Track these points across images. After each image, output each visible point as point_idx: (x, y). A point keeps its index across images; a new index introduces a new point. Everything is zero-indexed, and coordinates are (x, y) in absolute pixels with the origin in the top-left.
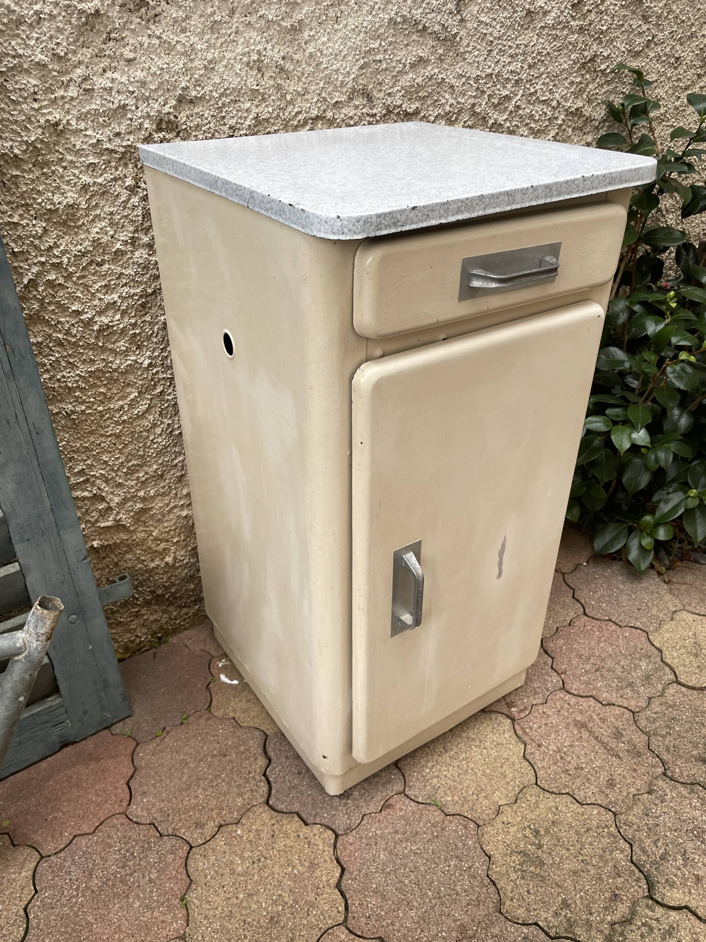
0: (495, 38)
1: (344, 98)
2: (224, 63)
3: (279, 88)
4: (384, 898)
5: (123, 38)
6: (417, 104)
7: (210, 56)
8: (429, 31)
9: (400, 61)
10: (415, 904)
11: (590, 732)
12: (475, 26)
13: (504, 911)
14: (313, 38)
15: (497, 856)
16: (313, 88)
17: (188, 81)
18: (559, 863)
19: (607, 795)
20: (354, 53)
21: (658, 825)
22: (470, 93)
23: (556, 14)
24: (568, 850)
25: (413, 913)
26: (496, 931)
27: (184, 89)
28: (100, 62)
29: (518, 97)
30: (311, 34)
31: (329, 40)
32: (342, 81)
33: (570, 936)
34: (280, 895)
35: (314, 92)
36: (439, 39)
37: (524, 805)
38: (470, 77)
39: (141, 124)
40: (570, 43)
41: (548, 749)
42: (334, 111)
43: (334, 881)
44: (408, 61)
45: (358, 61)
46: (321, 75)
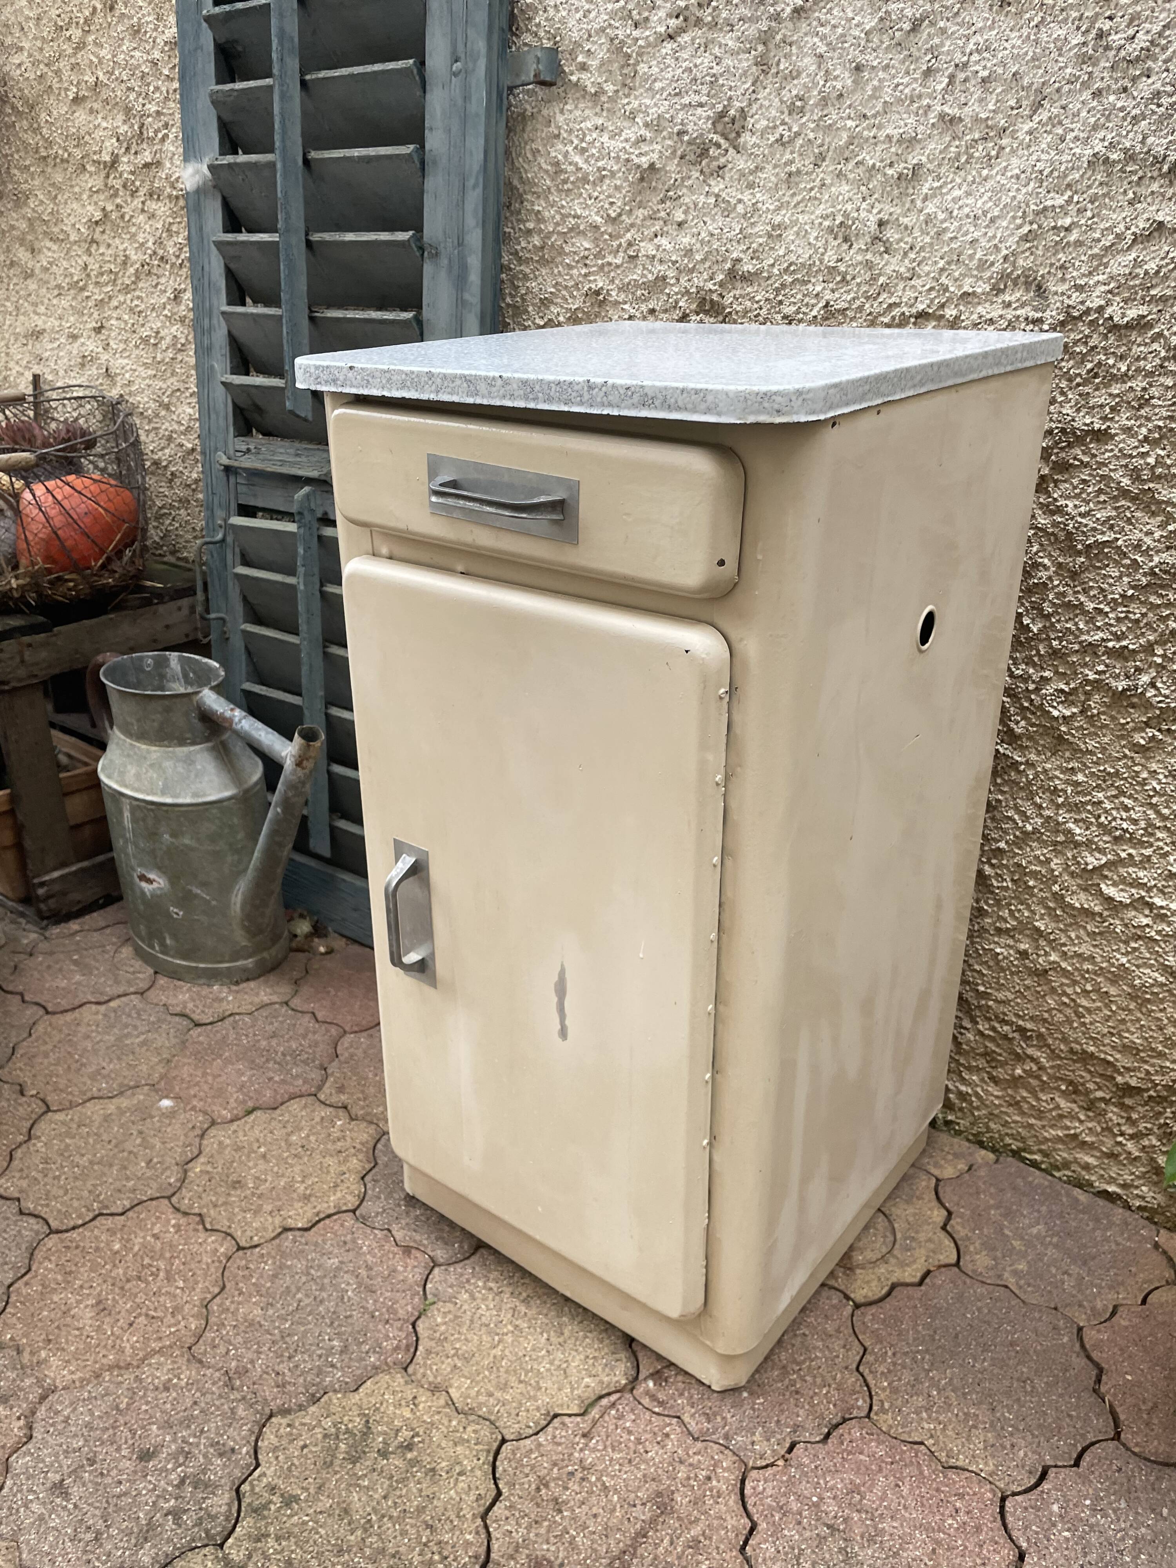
1: (982, 288)
3: (869, 265)
4: (274, 1277)
5: (680, 197)
6: (1143, 310)
7: (778, 219)
9: (1109, 229)
11: (653, 1521)
14: (938, 192)
15: (356, 1399)
16: (927, 268)
17: (744, 252)
18: (359, 1486)
19: (512, 1557)
20: (1012, 214)
25: (257, 1312)
26: (241, 1412)
27: (739, 260)
28: (653, 225)
30: (937, 185)
31: (967, 194)
32: (980, 260)
33: (242, 1514)
35: (928, 274)
37: (455, 1423)
41: (581, 1450)
42: (961, 307)
43: (290, 1223)
44: (1133, 229)
45: (1020, 227)
46: (946, 249)
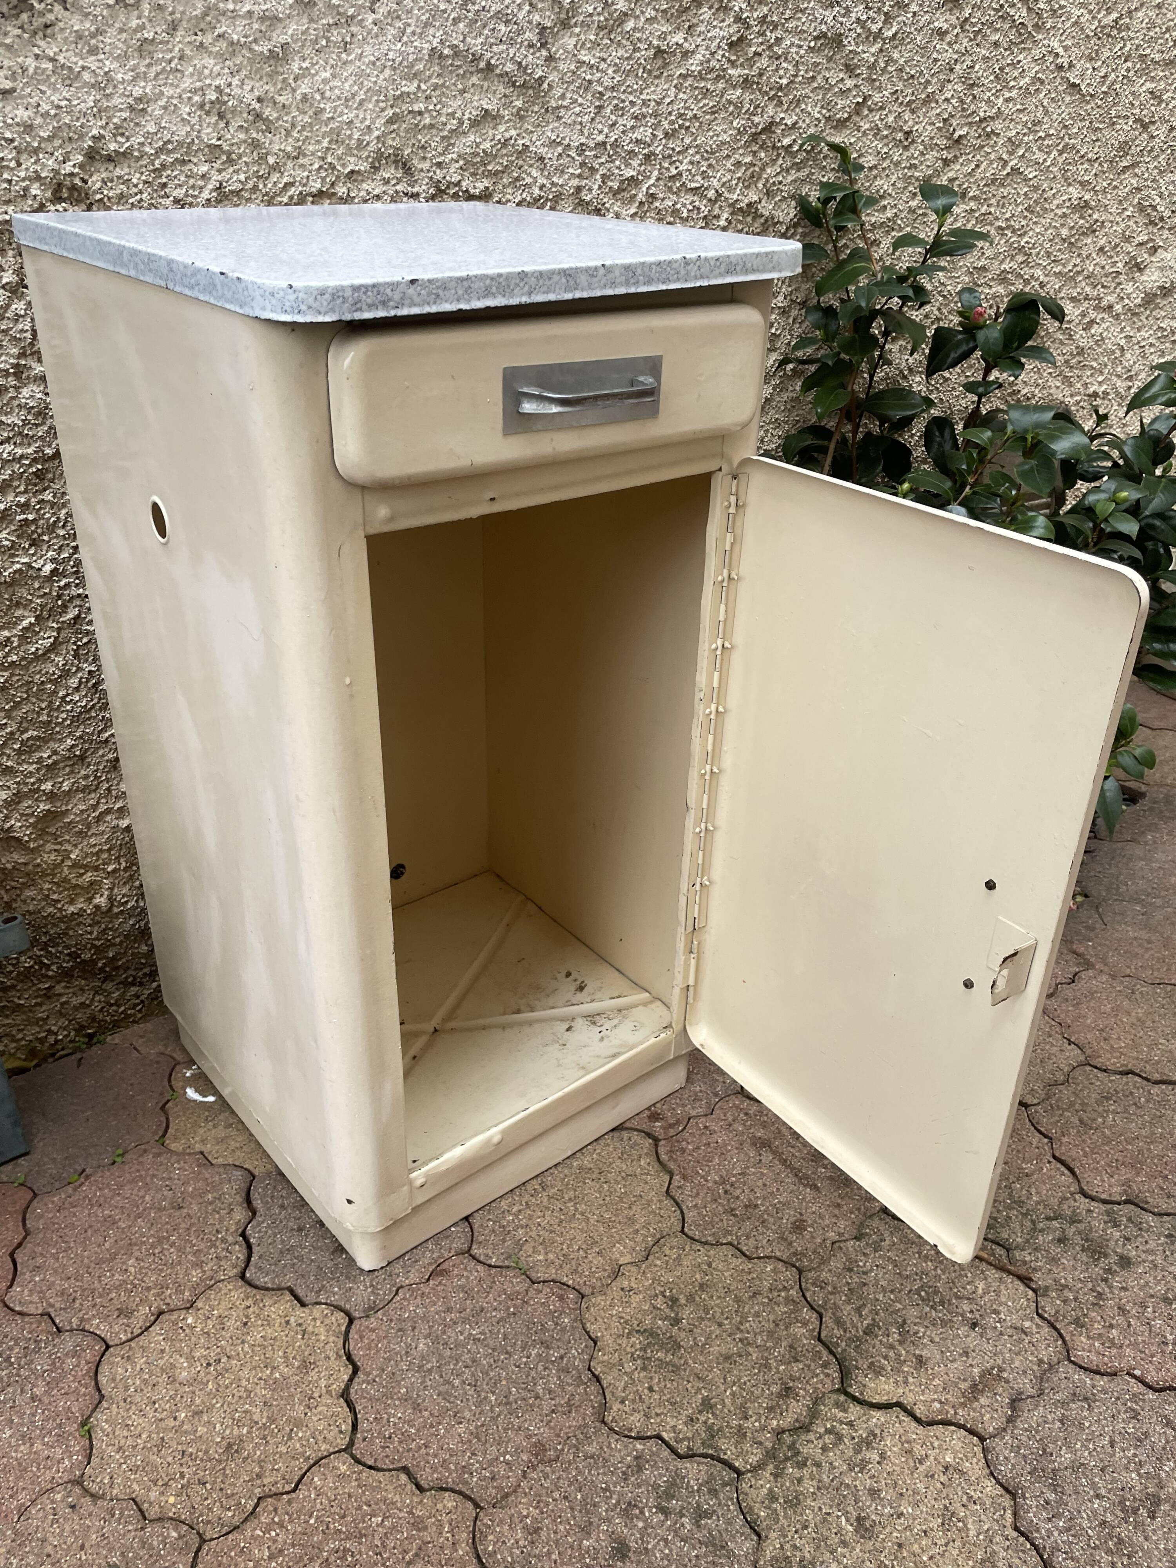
0: (606, 88)
1: (363, 166)
2: (162, 103)
3: (255, 144)
4: (417, 1408)
6: (486, 183)
7: (137, 92)
8: (498, 71)
9: (453, 115)
10: (467, 1414)
11: (774, 1153)
12: (573, 67)
13: (609, 1419)
14: (307, 72)
15: (608, 1341)
16: (311, 148)
17: (103, 127)
18: (704, 1345)
19: (790, 1244)
20: (376, 98)
21: (865, 1284)
22: (571, 170)
23: (704, 56)
24: (720, 1325)
25: (461, 1428)
26: (593, 1449)
27: (97, 138)
29: (652, 181)
30: (304, 65)
31: (334, 76)
32: (359, 140)
33: (710, 1452)
34: (246, 1412)
35: (313, 154)
36: (514, 85)
37: (658, 1262)
38: (569, 145)
39: (26, 189)
40: (730, 102)
41: (706, 1180)
42: (349, 185)
43: (337, 1387)
44: (467, 116)
45: (383, 110)
46: (324, 129)
